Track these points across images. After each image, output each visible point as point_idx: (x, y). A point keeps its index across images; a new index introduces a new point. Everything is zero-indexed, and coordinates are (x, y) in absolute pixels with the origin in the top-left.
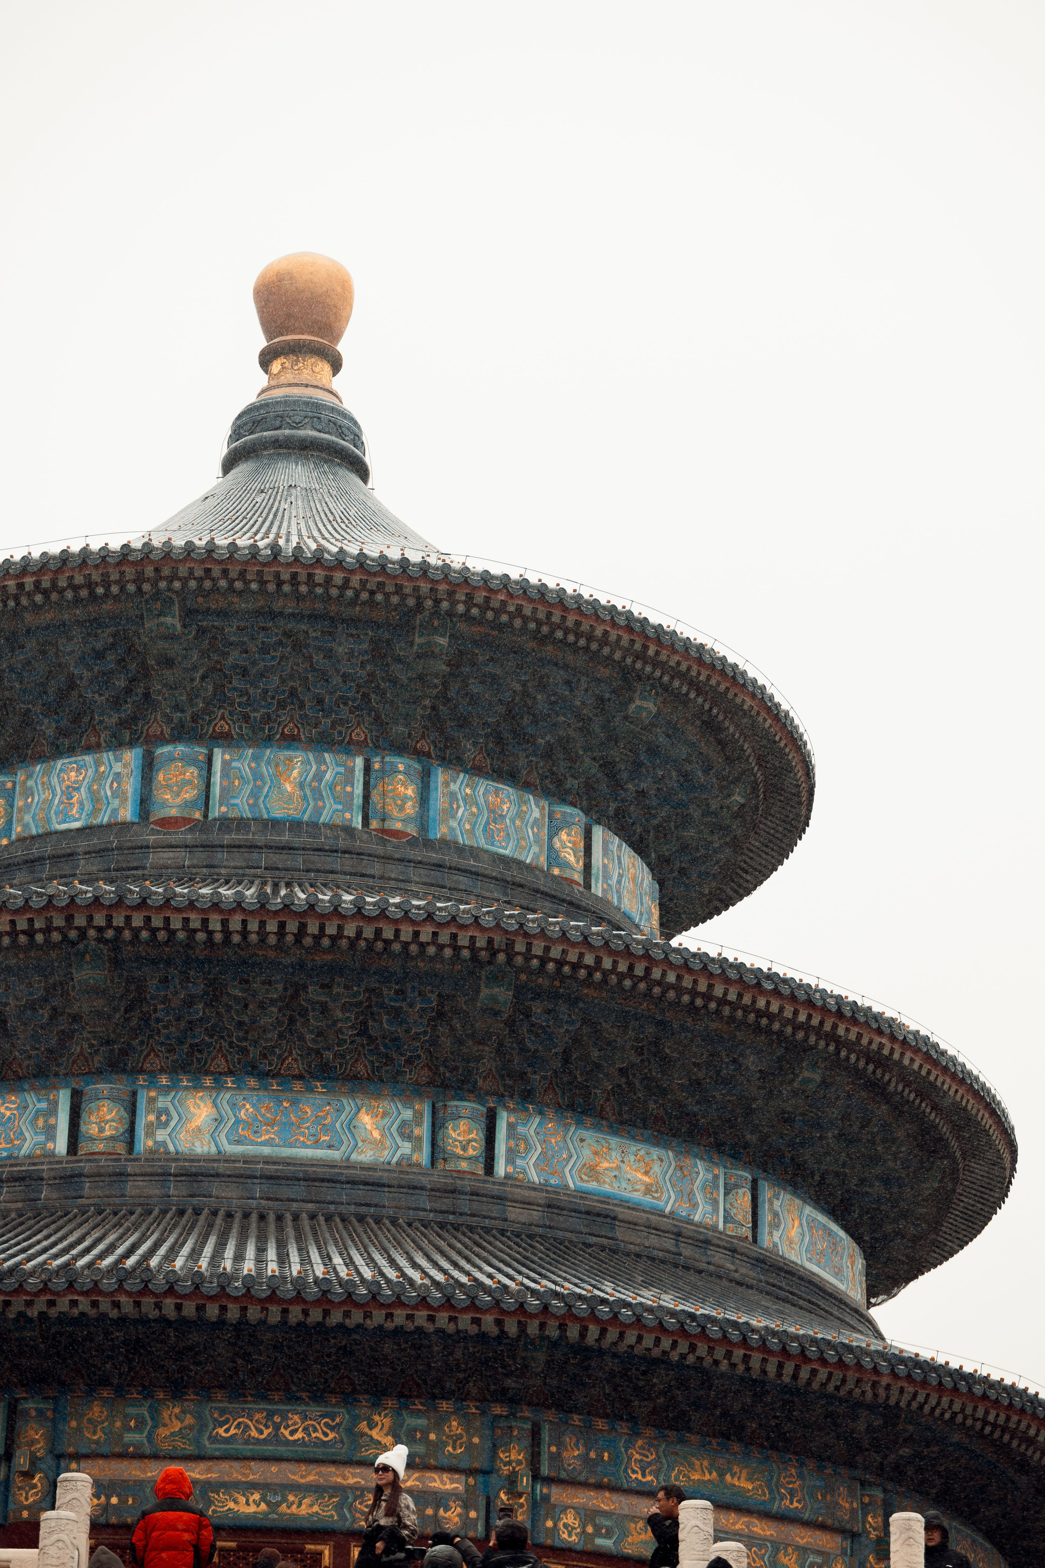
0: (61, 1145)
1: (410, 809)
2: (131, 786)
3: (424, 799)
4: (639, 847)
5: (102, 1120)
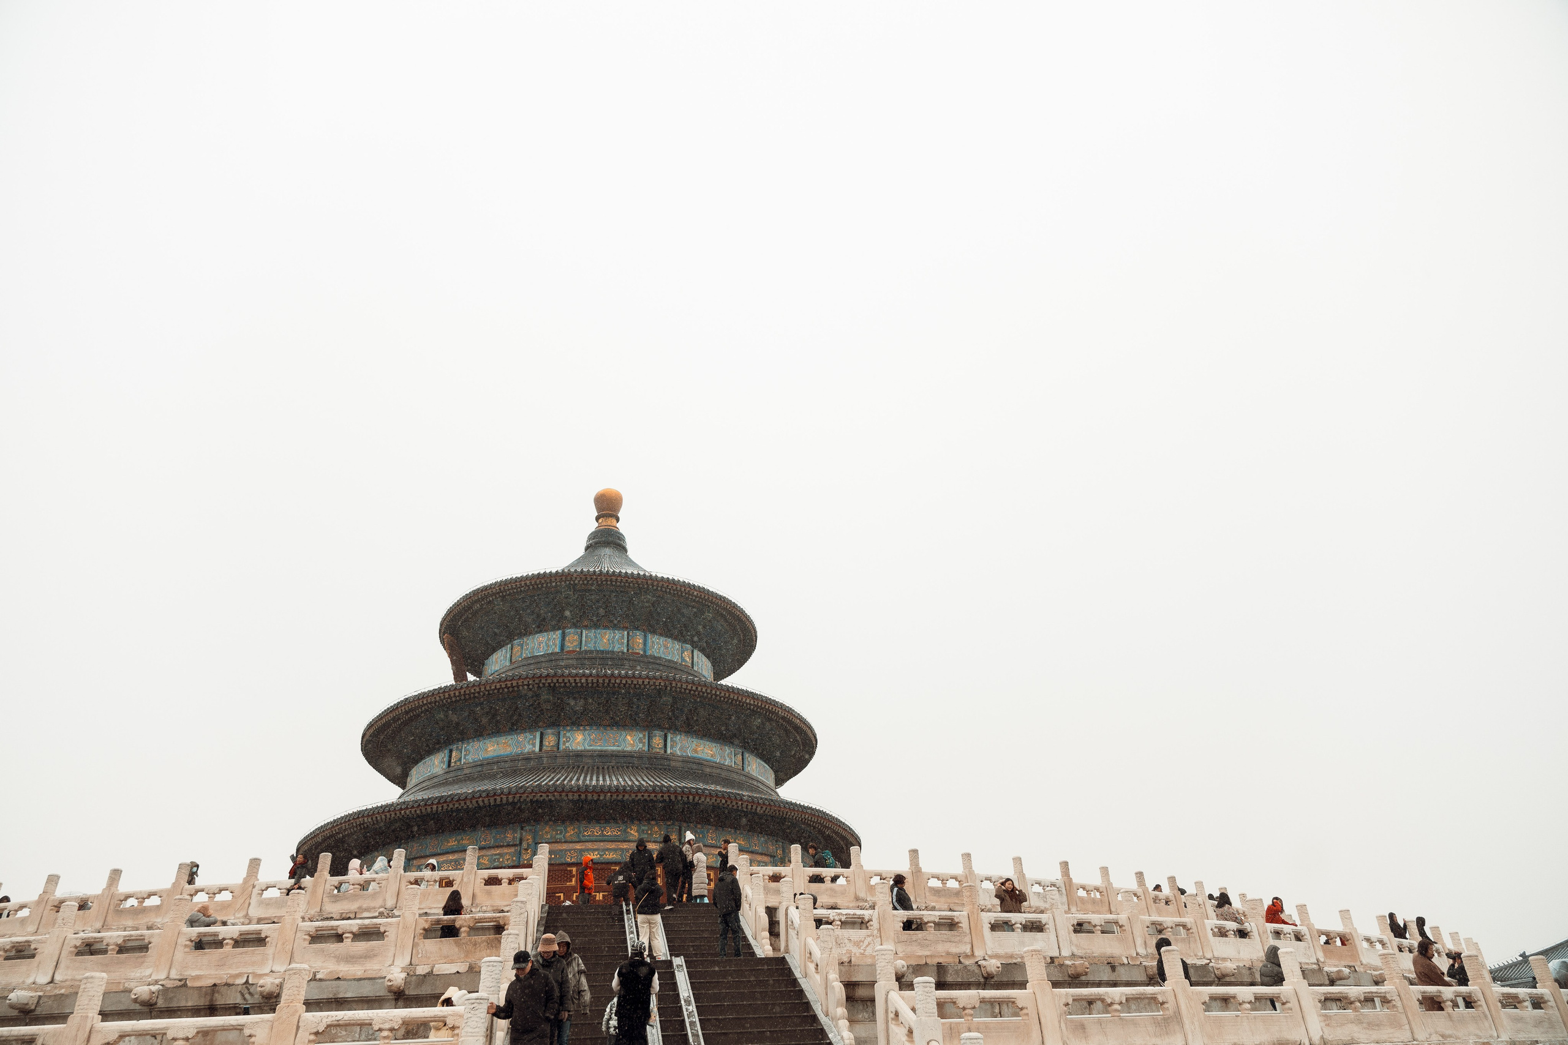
0: (537, 749)
1: (641, 646)
2: (558, 642)
3: (645, 644)
4: (708, 657)
5: (550, 741)
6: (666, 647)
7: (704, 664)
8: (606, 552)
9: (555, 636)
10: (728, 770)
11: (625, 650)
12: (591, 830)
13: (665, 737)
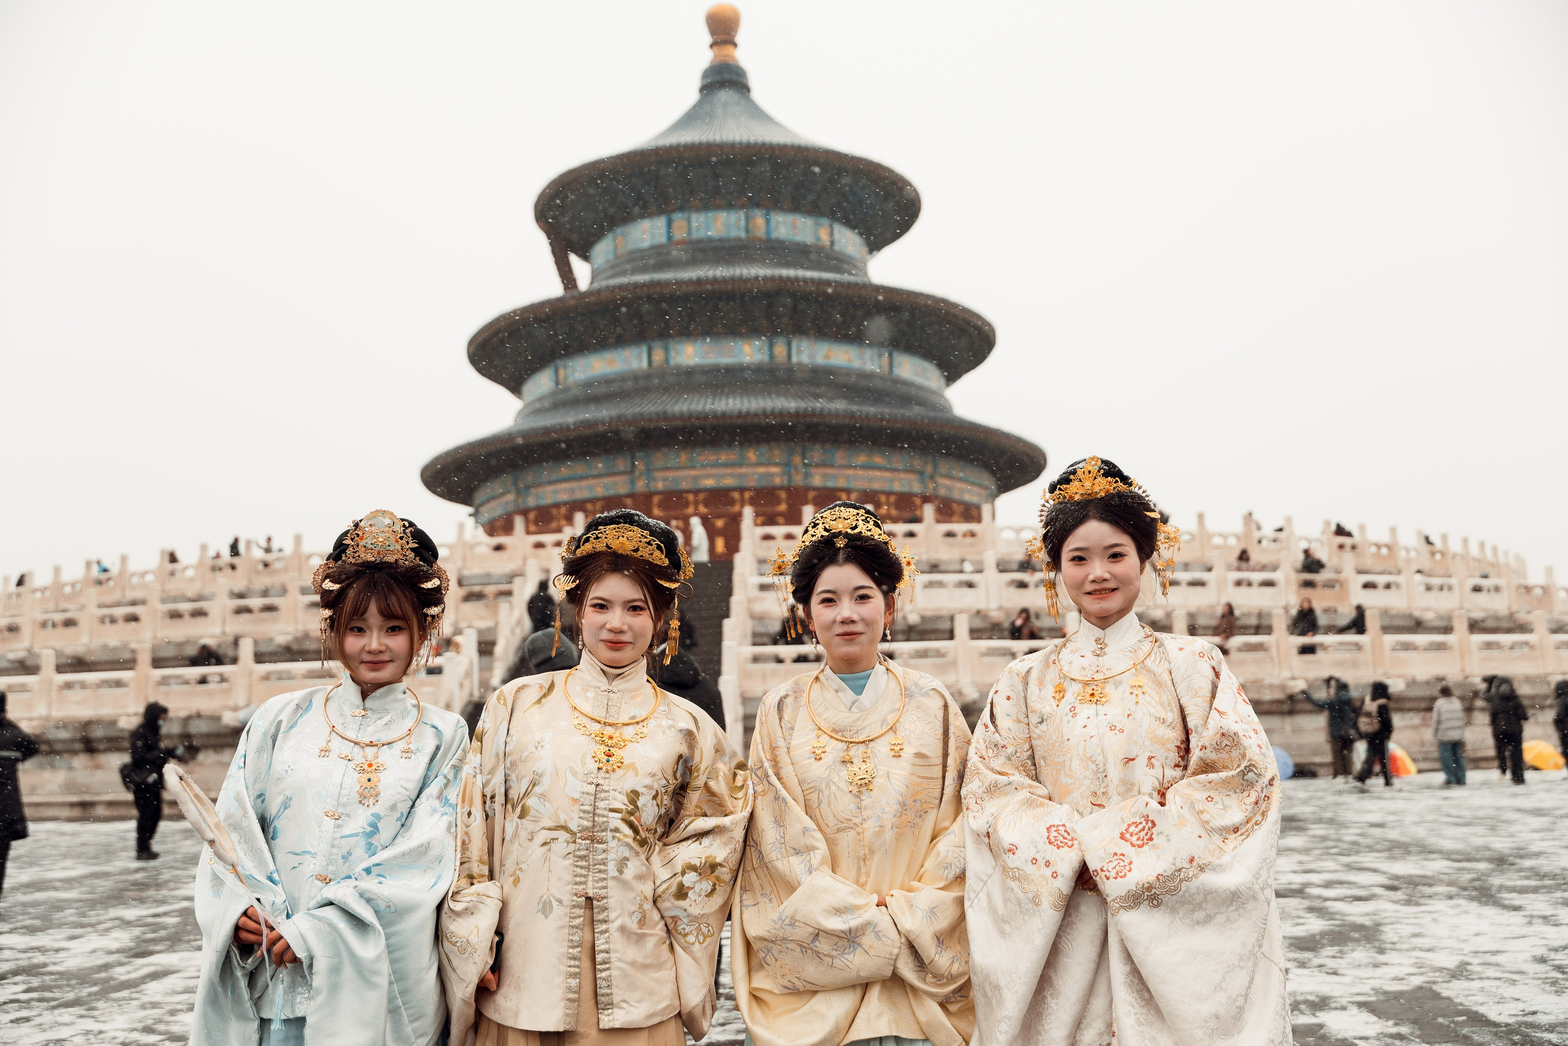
0: (645, 366)
1: (763, 228)
2: (664, 230)
3: (768, 225)
4: (855, 228)
5: (658, 356)
6: (794, 226)
7: (848, 241)
8: (725, 96)
9: (660, 222)
10: (869, 376)
11: (743, 235)
12: (707, 456)
13: (789, 345)
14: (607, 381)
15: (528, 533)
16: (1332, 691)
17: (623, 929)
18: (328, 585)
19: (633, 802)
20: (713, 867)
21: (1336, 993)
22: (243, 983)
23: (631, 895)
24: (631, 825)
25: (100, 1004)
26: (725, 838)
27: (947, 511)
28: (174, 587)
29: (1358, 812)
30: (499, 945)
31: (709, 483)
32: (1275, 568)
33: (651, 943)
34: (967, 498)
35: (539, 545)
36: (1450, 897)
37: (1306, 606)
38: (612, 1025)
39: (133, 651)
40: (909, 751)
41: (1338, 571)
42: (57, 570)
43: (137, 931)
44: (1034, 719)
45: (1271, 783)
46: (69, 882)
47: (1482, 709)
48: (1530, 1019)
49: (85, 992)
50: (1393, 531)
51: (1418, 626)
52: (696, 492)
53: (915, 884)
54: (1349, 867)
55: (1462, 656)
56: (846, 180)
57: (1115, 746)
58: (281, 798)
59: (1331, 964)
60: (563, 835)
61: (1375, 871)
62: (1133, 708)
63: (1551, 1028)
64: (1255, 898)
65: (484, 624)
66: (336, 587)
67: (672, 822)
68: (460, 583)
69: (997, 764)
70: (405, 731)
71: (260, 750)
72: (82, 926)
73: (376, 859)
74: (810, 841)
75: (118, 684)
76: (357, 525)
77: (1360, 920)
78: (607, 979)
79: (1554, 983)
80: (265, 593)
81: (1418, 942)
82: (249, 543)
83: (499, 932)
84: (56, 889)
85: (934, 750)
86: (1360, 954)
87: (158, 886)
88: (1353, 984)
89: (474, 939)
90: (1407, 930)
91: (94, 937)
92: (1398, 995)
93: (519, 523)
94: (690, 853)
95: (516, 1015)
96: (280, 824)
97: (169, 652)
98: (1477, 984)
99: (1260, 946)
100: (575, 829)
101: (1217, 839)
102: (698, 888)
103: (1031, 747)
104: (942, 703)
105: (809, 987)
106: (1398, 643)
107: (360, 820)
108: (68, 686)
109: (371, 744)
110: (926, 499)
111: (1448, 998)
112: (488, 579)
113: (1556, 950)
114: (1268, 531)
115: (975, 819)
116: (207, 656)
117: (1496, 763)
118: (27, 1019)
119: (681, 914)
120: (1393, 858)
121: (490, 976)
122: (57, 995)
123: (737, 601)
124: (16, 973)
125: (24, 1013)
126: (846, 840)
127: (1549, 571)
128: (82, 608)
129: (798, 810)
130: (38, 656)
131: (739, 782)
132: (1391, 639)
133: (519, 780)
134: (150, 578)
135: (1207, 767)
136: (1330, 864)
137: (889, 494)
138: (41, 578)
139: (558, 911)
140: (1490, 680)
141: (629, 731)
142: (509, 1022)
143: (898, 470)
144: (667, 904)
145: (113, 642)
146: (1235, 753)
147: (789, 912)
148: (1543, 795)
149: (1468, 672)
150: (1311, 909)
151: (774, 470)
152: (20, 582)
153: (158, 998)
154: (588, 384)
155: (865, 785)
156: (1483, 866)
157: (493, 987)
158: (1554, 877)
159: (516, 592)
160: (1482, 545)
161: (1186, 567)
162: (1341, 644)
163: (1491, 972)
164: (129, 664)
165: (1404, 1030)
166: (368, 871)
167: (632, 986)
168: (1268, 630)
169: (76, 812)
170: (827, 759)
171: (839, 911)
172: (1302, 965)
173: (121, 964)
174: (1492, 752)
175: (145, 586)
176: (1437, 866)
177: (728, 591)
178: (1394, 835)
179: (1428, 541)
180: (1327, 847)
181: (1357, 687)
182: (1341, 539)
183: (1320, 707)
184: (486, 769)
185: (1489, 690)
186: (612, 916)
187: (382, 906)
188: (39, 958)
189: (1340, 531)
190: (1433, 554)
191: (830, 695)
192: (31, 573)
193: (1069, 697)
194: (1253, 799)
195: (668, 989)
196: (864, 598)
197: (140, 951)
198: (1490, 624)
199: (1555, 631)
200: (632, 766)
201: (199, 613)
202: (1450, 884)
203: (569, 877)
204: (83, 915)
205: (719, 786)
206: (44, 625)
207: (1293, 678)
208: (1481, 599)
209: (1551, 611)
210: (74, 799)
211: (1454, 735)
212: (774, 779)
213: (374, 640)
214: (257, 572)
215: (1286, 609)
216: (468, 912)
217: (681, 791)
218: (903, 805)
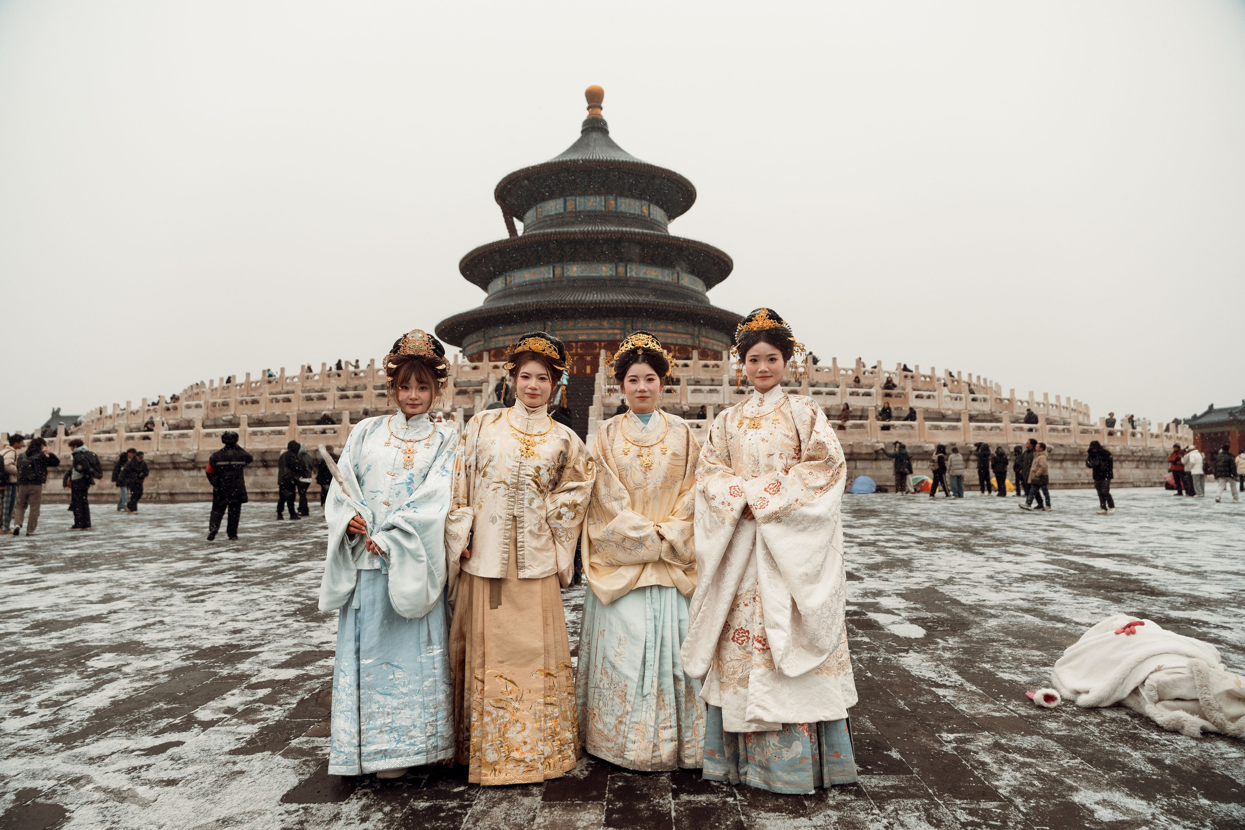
0: (551, 276)
1: (614, 205)
2: (562, 205)
3: (616, 204)
4: (661, 207)
5: (558, 271)
6: (630, 205)
7: (657, 213)
8: (595, 135)
9: (560, 202)
10: (667, 284)
11: (603, 209)
12: (581, 323)
13: (626, 266)
14: (532, 283)
15: (490, 361)
16: (897, 449)
17: (530, 532)
18: (391, 365)
19: (538, 472)
20: (576, 505)
21: (886, 589)
22: (349, 552)
23: (535, 516)
24: (536, 483)
25: (273, 584)
26: (582, 492)
27: (704, 354)
28: (309, 384)
29: (907, 508)
30: (472, 536)
31: (584, 337)
32: (871, 387)
33: (544, 539)
34: (715, 348)
35: (496, 367)
36: (949, 548)
37: (886, 405)
38: (524, 577)
39: (288, 417)
40: (669, 452)
41: (904, 389)
42: (248, 375)
43: (291, 552)
44: (728, 437)
45: (840, 466)
46: (256, 529)
47: (974, 461)
48: (982, 603)
49: (265, 579)
50: (933, 369)
51: (943, 417)
52: (577, 342)
53: (671, 517)
54: (899, 533)
55: (965, 434)
56: (657, 182)
57: (764, 448)
58: (366, 466)
59: (885, 576)
60: (503, 486)
61: (912, 535)
62: (773, 429)
63: (992, 607)
64: (828, 520)
65: (467, 406)
66: (395, 366)
67: (556, 484)
68: (455, 385)
69: (711, 459)
70: (427, 435)
71: (357, 443)
72: (263, 549)
73: (412, 498)
74: (622, 495)
75: (280, 433)
76: (405, 336)
77: (902, 557)
78: (523, 555)
79: (996, 587)
80: (355, 389)
81: (930, 567)
82: (347, 363)
83: (472, 531)
84: (249, 532)
85: (682, 452)
86: (900, 572)
87: (302, 531)
88: (896, 585)
89: (460, 533)
90: (925, 562)
91: (269, 554)
92: (917, 591)
93: (486, 356)
94: (564, 498)
95: (478, 570)
96: (365, 478)
97: (306, 418)
98: (957, 587)
99: (830, 542)
100: (509, 483)
101: (812, 492)
102: (567, 515)
103: (728, 451)
104: (685, 431)
105: (618, 563)
106: (932, 426)
107: (404, 476)
108: (255, 433)
109: (410, 441)
110: (694, 348)
111: (942, 593)
112: (469, 383)
113: (999, 573)
114: (868, 368)
115: (699, 486)
116: (326, 420)
117: (979, 488)
118: (236, 590)
119: (558, 527)
120: (922, 530)
121: (467, 551)
122: (251, 579)
123: (597, 397)
124: (230, 570)
125: (235, 588)
126: (639, 493)
127: (1012, 391)
128: (261, 394)
129: (616, 479)
130: (239, 418)
131: (590, 467)
132: (928, 424)
133: (483, 458)
134: (296, 380)
135: (811, 458)
136: (890, 532)
137: (676, 345)
138: (240, 379)
139: (499, 521)
140: (978, 445)
141: (537, 439)
142: (474, 573)
143: (680, 333)
144: (552, 522)
145: (278, 412)
146: (824, 452)
147: (611, 528)
148: (1002, 503)
149: (967, 441)
150: (877, 552)
151: (617, 331)
152: (229, 381)
153: (302, 581)
154: (520, 286)
155: (648, 467)
156: (966, 534)
157: (468, 556)
158: (1002, 540)
159: (484, 391)
160: (979, 377)
161: (826, 385)
162: (903, 425)
163: (965, 582)
164: (286, 423)
165: (918, 606)
166: (408, 505)
167: (534, 559)
168: (867, 418)
169: (259, 497)
170: (631, 455)
171: (635, 528)
172: (871, 576)
173: (283, 566)
174: (977, 482)
175: (294, 384)
176: (944, 534)
177: (592, 392)
178: (923, 519)
179: (951, 374)
180: (889, 524)
181: (910, 447)
182: (905, 373)
183: (891, 457)
184: (467, 453)
185: (978, 450)
186: (526, 525)
187: (417, 524)
188: (241, 563)
189: (905, 369)
190: (953, 382)
191: (632, 424)
192: (234, 377)
193: (744, 426)
194: (831, 474)
195: (552, 561)
196: (650, 380)
197: (292, 560)
198: (980, 418)
199: (1014, 422)
200: (538, 455)
201: (323, 398)
202: (949, 542)
203: (506, 506)
204: (264, 544)
205: (580, 468)
206: (241, 403)
207: (878, 442)
208: (977, 405)
209: (1012, 412)
210: (257, 490)
211: (958, 472)
212: (605, 464)
213: (413, 393)
214: (352, 378)
215: (876, 407)
216: (458, 520)
217: (561, 469)
218: (666, 478)
